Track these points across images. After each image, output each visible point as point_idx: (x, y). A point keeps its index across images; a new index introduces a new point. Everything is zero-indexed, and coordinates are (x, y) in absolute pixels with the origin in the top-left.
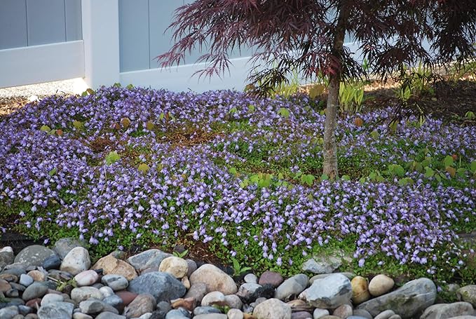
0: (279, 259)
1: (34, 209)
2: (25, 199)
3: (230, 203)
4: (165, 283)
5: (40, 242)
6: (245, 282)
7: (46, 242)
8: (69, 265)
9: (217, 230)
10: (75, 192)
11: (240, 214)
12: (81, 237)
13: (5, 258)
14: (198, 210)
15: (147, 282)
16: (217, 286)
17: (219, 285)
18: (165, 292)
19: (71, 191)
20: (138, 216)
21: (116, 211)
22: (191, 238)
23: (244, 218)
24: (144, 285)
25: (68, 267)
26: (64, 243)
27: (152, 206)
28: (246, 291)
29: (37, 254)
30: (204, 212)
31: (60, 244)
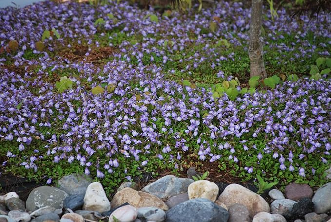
0: (302, 170)
1: (21, 147)
2: (7, 138)
3: (220, 116)
4: (212, 209)
5: (42, 183)
6: (275, 200)
7: (49, 182)
8: (95, 203)
9: (221, 147)
10: (50, 125)
11: (237, 127)
12: (87, 171)
13: (17, 204)
14: (190, 128)
15: (189, 210)
16: (251, 206)
17: (254, 205)
18: (213, 219)
19: (46, 124)
20: (136, 142)
21: (111, 139)
22: (195, 159)
23: (243, 131)
24: (185, 215)
25: (94, 206)
26: (70, 180)
27: (144, 129)
28: (283, 208)
29: (51, 196)
30: (196, 129)
31: (66, 182)
